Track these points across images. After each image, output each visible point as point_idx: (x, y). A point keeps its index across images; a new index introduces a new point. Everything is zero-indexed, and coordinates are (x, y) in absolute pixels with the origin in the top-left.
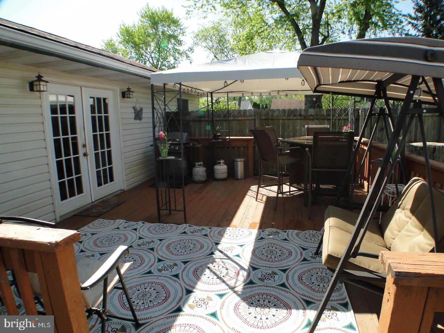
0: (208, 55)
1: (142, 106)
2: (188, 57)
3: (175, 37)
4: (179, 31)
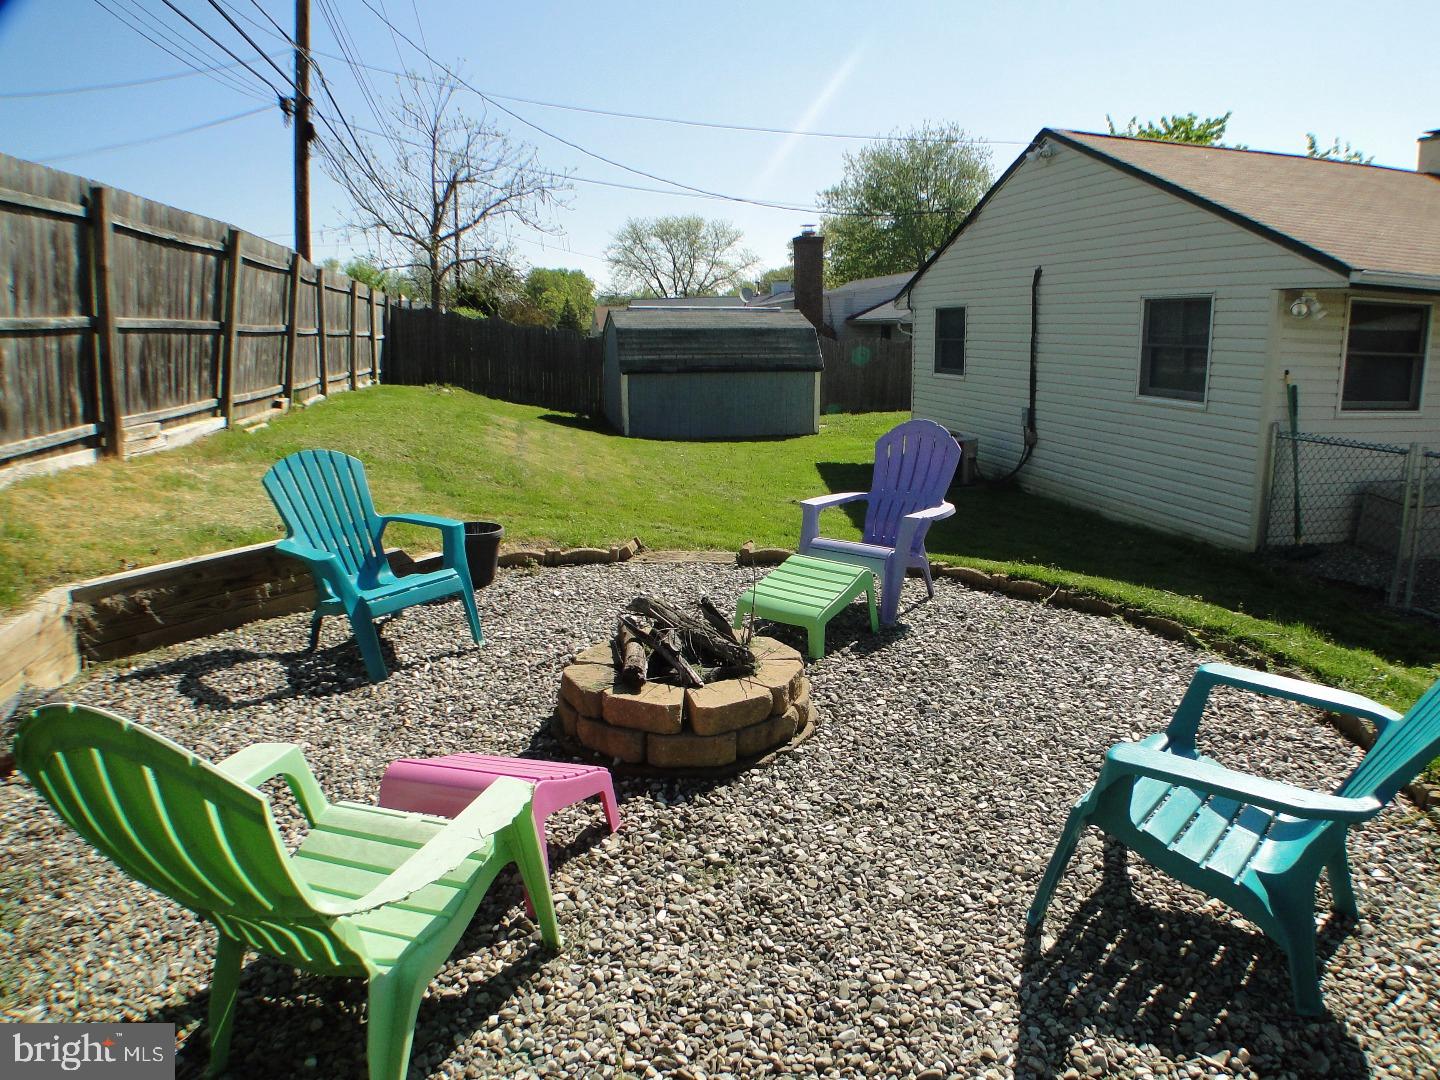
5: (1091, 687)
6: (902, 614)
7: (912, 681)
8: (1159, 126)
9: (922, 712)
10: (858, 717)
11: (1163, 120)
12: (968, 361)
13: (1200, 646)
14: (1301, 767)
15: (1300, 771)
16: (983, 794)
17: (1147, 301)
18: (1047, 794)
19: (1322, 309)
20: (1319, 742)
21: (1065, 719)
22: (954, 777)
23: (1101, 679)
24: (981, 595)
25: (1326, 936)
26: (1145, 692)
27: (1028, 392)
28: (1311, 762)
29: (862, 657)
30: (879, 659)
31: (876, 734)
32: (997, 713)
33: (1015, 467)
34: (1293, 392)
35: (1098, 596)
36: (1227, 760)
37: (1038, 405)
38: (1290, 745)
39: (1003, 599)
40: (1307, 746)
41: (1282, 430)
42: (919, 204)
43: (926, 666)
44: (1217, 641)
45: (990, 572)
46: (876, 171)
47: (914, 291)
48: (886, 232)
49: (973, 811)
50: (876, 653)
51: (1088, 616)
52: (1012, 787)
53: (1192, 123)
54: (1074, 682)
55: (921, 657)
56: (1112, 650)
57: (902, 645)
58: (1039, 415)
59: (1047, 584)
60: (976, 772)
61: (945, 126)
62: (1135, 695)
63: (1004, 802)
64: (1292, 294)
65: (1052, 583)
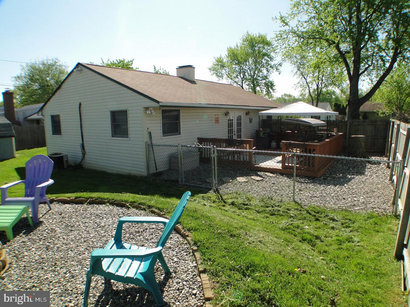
0: (293, 69)
1: (252, 117)
2: (277, 69)
3: (268, 56)
4: (271, 49)
5: (100, 227)
6: (41, 217)
7: (44, 239)
8: (115, 62)
9: (47, 249)
10: (26, 257)
11: (117, 60)
12: (62, 131)
13: (130, 208)
14: (156, 236)
15: (156, 237)
16: (67, 271)
17: (111, 111)
18: (87, 265)
19: (155, 112)
20: (160, 227)
21: (92, 239)
22: (58, 268)
23: (103, 224)
24: (67, 205)
25: (164, 281)
26: (115, 225)
27: (81, 139)
28: (159, 233)
29: (27, 236)
30: (33, 235)
31: (32, 261)
32: (72, 243)
33: (80, 161)
34: (150, 134)
35: (101, 199)
36: (137, 239)
37: (84, 142)
38: (153, 230)
39: (74, 205)
40: (157, 229)
41: (149, 144)
42: (47, 81)
43: (49, 233)
44: (134, 205)
45: (69, 198)
46: (32, 71)
47: (43, 110)
48: (36, 90)
49: (64, 278)
50: (32, 233)
51: (99, 205)
52: (76, 266)
53: (124, 61)
54: (95, 227)
55: (47, 231)
56: (106, 214)
57: (41, 228)
58: (85, 145)
59: (86, 198)
60: (65, 265)
61: (54, 58)
62: (112, 227)
63: (74, 272)
64: (147, 109)
65: (88, 198)
